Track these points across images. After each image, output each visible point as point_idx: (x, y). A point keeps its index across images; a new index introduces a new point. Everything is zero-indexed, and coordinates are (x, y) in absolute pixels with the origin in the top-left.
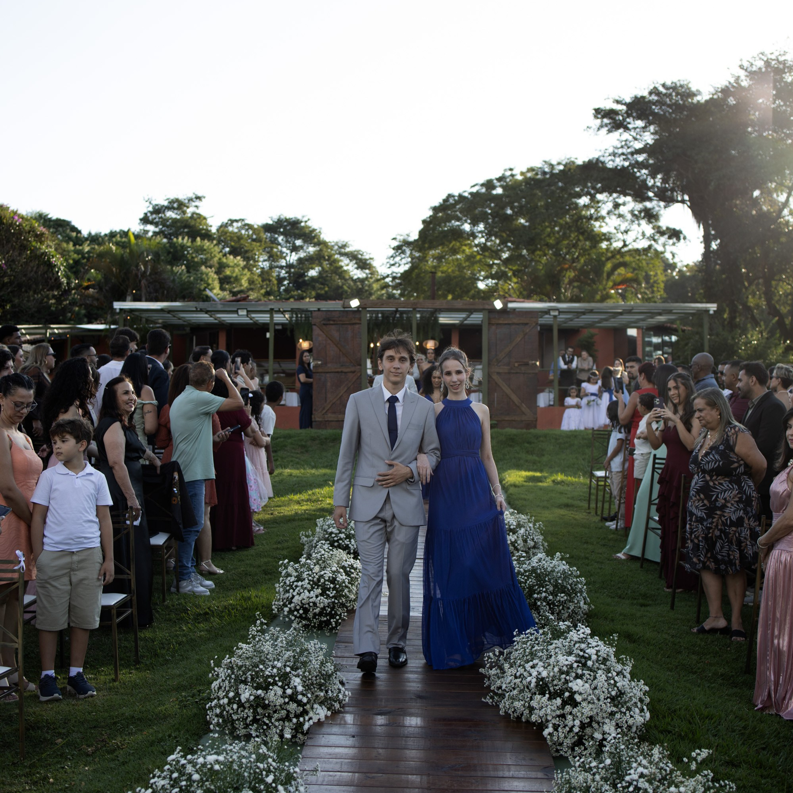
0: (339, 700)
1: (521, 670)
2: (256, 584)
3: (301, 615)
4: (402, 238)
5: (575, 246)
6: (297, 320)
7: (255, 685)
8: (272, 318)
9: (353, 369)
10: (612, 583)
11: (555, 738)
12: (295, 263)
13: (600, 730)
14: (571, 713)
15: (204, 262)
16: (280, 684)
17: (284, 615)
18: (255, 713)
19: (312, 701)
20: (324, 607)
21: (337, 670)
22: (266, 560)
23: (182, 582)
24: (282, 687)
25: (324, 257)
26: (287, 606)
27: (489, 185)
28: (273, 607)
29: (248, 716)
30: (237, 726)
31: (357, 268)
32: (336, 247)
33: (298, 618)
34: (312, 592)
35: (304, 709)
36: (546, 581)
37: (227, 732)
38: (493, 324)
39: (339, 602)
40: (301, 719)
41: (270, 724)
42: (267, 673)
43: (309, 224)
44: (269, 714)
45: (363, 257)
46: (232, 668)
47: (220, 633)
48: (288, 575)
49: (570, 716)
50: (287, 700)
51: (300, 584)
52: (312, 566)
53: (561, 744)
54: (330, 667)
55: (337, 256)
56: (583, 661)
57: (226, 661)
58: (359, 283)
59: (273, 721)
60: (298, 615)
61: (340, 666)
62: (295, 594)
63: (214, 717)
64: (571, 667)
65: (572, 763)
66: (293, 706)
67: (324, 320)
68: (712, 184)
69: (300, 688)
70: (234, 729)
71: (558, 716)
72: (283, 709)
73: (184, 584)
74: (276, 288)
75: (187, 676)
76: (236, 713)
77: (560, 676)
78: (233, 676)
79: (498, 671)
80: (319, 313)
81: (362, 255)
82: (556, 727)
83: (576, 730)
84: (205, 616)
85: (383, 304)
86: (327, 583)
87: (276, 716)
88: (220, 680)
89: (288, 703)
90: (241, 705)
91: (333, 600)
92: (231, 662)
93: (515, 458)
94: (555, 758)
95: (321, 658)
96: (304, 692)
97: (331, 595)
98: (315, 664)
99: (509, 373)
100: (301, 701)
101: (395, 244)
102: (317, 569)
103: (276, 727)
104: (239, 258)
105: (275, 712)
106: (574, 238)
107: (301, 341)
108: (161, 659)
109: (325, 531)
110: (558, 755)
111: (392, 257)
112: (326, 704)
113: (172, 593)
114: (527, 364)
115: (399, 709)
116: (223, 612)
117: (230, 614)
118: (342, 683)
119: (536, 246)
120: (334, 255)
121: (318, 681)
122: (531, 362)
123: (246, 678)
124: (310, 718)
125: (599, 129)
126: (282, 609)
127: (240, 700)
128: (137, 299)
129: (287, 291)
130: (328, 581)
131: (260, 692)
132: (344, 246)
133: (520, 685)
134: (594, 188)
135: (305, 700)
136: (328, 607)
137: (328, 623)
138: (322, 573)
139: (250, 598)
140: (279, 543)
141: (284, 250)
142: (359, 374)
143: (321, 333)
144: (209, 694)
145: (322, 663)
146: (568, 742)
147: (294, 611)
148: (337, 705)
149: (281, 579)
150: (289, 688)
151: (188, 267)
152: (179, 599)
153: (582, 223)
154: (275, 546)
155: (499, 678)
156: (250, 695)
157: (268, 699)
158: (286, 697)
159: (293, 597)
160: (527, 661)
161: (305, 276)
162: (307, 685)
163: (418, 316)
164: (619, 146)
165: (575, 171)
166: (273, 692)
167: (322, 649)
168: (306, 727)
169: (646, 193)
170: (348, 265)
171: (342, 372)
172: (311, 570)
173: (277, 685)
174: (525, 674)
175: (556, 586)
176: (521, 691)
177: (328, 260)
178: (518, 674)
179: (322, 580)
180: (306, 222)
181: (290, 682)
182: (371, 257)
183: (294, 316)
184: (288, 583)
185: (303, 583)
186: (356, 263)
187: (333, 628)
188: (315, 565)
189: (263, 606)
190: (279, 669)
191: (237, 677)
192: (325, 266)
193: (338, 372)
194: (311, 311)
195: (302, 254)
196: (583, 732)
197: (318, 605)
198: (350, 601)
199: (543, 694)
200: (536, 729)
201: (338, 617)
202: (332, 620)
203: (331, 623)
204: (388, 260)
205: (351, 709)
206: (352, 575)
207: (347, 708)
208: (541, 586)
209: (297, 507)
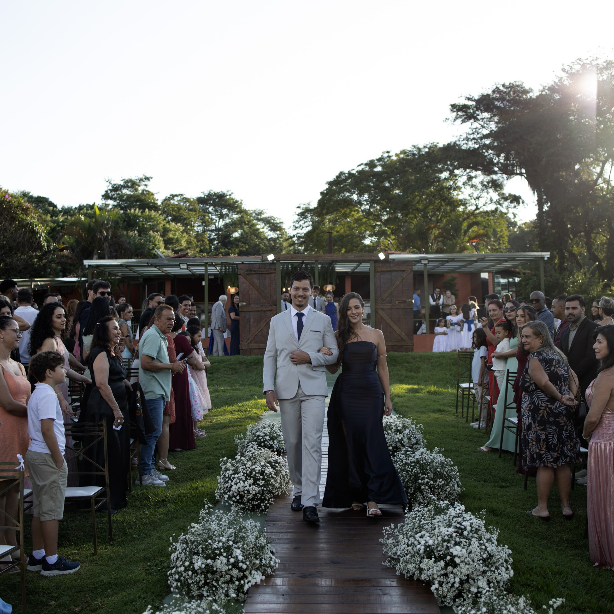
0: (271, 566)
1: (412, 540)
2: (201, 477)
3: (238, 500)
4: (304, 206)
5: (439, 210)
6: (225, 271)
7: (205, 556)
8: (206, 270)
9: (270, 308)
10: (478, 470)
11: (441, 592)
12: (222, 227)
13: (476, 585)
14: (452, 573)
15: (152, 228)
16: (225, 554)
17: (225, 500)
18: (206, 578)
19: (250, 568)
20: (256, 494)
21: (268, 542)
22: (208, 458)
23: (144, 476)
24: (226, 557)
25: (245, 223)
26: (226, 494)
27: (371, 164)
28: (216, 494)
29: (200, 581)
30: (192, 588)
31: (271, 230)
32: (254, 214)
33: (236, 502)
34: (246, 482)
35: (244, 574)
36: (427, 470)
37: (184, 593)
38: (378, 272)
39: (267, 490)
40: (242, 582)
41: (218, 586)
42: (215, 546)
43: (232, 196)
44: (217, 578)
45: (275, 222)
46: (187, 543)
47: (175, 515)
48: (227, 469)
49: (451, 575)
50: (230, 567)
51: (236, 476)
52: (246, 462)
53: (445, 597)
54: (263, 541)
55: (255, 222)
56: (460, 531)
57: (182, 537)
58: (272, 242)
59: (220, 583)
60: (236, 500)
61: (271, 540)
62: (233, 484)
63: (173, 582)
64: (451, 536)
65: (456, 611)
66: (235, 572)
67: (247, 270)
68: (544, 160)
69: (240, 558)
70: (189, 591)
71: (443, 575)
72: (227, 574)
73: (146, 477)
74: (207, 247)
75: (151, 550)
76: (191, 578)
77: (442, 544)
78: (188, 549)
79: (394, 541)
80: (244, 265)
81: (274, 220)
82: (441, 584)
83: (457, 585)
84: (163, 502)
85: (292, 258)
86: (257, 475)
87: (222, 579)
88: (177, 553)
89: (231, 569)
90: (194, 572)
91: (263, 488)
92: (185, 538)
94: (441, 608)
95: (256, 533)
96: (244, 561)
97: (261, 484)
98: (251, 538)
99: (391, 309)
100: (241, 568)
101: (300, 211)
102: (249, 464)
103: (222, 588)
104: (179, 224)
105: (221, 576)
106: (438, 204)
107: (229, 287)
108: (129, 537)
109: (254, 434)
110: (443, 605)
111: (297, 221)
112: (261, 569)
113: (136, 485)
114: (405, 302)
115: (318, 572)
116: (176, 499)
117: (182, 501)
118: (272, 553)
119: (409, 211)
120: (252, 220)
121: (254, 551)
122: (408, 300)
123: (198, 551)
124: (250, 581)
125: (455, 120)
126: (223, 496)
127: (194, 568)
128: (101, 257)
129: (216, 249)
130: (258, 473)
131: (209, 561)
132: (260, 213)
133: (412, 551)
134: (452, 165)
135: (244, 567)
137: (259, 506)
138: (254, 467)
139: (197, 488)
140: (218, 444)
141: (214, 217)
143: (245, 281)
144: (169, 564)
145: (257, 538)
146: (451, 595)
147: (232, 497)
148: (269, 571)
149: (222, 472)
150: (232, 557)
151: (140, 232)
152: (142, 490)
153: (443, 192)
154: (215, 447)
155: (395, 546)
156: (202, 564)
157: (216, 567)
158: (230, 565)
159: (232, 486)
160: (417, 533)
161: (231, 237)
162: (246, 555)
163: (319, 266)
164: (471, 132)
165: (437, 152)
166: (219, 561)
167: (256, 526)
168: (246, 588)
169: (493, 168)
170: (263, 228)
171: (262, 311)
172: (245, 465)
173: (222, 555)
174: (416, 543)
175: (435, 473)
176: (413, 556)
177: (248, 224)
178: (410, 543)
179: (254, 473)
180: (230, 195)
181: (232, 553)
182: (281, 221)
183: (224, 268)
184: (227, 475)
185: (239, 475)
186: (270, 227)
187: (262, 511)
188: (248, 461)
189: (208, 494)
190: (224, 543)
191: (191, 549)
192: (246, 229)
193: (259, 311)
194: (237, 264)
195: (228, 221)
196: (462, 587)
197: (251, 492)
198: (276, 488)
199: (430, 558)
200: (425, 585)
201: (266, 502)
202: (262, 504)
203: (261, 507)
204: (294, 224)
205: (280, 573)
206: (277, 469)
207: (277, 573)
208: (424, 473)
209: (230, 416)
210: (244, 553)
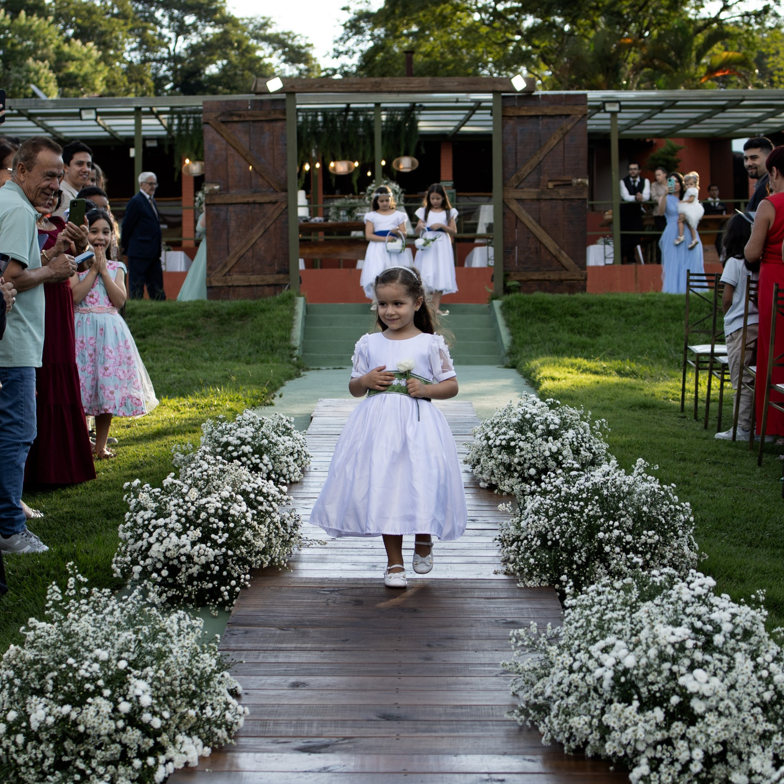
0: (226, 723)
1: (582, 657)
3: (164, 578)
4: (358, 7)
6: (179, 127)
8: (138, 125)
9: (273, 198)
10: (735, 521)
12: (184, 55)
14: (683, 737)
15: (32, 52)
16: (107, 693)
17: (133, 580)
19: (173, 728)
20: (208, 564)
21: (222, 666)
24: (111, 699)
25: (231, 44)
26: (138, 564)
29: (45, 757)
30: (24, 777)
31: (285, 61)
32: (251, 27)
33: (160, 584)
34: (184, 537)
35: (157, 743)
38: (510, 117)
39: (235, 554)
40: (151, 761)
41: (88, 772)
42: (83, 673)
44: (87, 751)
48: (140, 507)
49: (681, 743)
50: (121, 724)
51: (161, 521)
52: (184, 490)
54: (208, 662)
55: (253, 42)
56: (704, 636)
59: (94, 764)
60: (159, 579)
62: (152, 540)
64: (682, 647)
66: (133, 737)
67: (223, 114)
69: (147, 701)
71: (660, 743)
72: (114, 741)
76: (23, 751)
77: (660, 665)
78: (17, 681)
81: (293, 39)
82: (655, 765)
83: (696, 767)
86: (212, 519)
87: (100, 755)
89: (124, 730)
90: (33, 736)
91: (224, 550)
93: (550, 340)
95: (193, 645)
96: (157, 709)
97: (220, 541)
98: (179, 656)
99: (539, 200)
100: (148, 725)
102: (193, 494)
103: (100, 777)
104: (90, 44)
105: (98, 747)
107: (187, 161)
111: (341, 39)
112: (200, 731)
114: (568, 184)
115: (345, 738)
118: (234, 693)
119: (579, 9)
120: (247, 39)
121: (185, 687)
122: (575, 181)
123: (43, 685)
124: (170, 760)
126: (130, 570)
127: (28, 725)
130: (215, 515)
131: (67, 709)
132: (264, 25)
133: (581, 685)
135: (157, 723)
136: (214, 562)
137: (215, 593)
138: (203, 501)
141: (165, 31)
142: (284, 207)
143: (218, 137)
145: (192, 655)
147: (151, 573)
148: (222, 733)
149: (128, 514)
150: (125, 700)
156: (49, 715)
157: (85, 723)
158: (119, 718)
159: (150, 545)
160: (593, 641)
161: (200, 75)
162: (162, 695)
166: (92, 708)
167: (193, 629)
168: (160, 775)
170: (270, 56)
171: (254, 203)
172: (183, 496)
173: (101, 695)
174: (591, 664)
176: (583, 698)
177: (238, 48)
178: (576, 665)
179: (203, 515)
181: (127, 690)
184: (140, 521)
185: (168, 520)
186: (284, 53)
187: (225, 603)
188: (190, 489)
190: (105, 664)
191: (26, 683)
192: (233, 59)
193: (248, 203)
195: (194, 39)
197: (196, 559)
198: (257, 553)
199: (627, 700)
200: (616, 770)
201: (233, 583)
202: (223, 588)
203: (221, 594)
204: (336, 46)
205: (251, 741)
206: (260, 508)
207: (243, 741)
208: (610, 517)
209: (173, 415)
210: (158, 689)
